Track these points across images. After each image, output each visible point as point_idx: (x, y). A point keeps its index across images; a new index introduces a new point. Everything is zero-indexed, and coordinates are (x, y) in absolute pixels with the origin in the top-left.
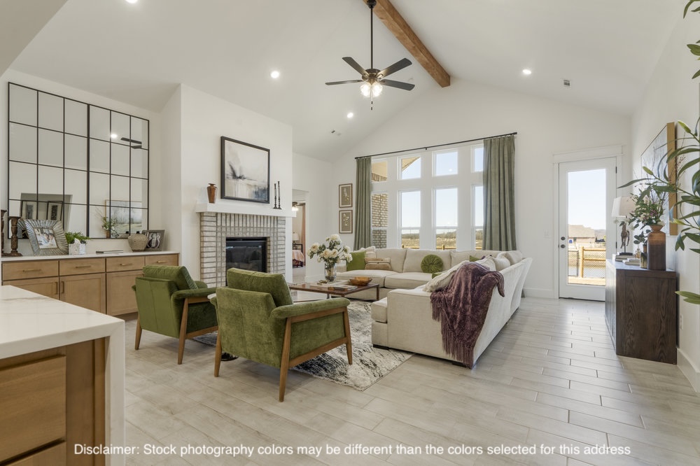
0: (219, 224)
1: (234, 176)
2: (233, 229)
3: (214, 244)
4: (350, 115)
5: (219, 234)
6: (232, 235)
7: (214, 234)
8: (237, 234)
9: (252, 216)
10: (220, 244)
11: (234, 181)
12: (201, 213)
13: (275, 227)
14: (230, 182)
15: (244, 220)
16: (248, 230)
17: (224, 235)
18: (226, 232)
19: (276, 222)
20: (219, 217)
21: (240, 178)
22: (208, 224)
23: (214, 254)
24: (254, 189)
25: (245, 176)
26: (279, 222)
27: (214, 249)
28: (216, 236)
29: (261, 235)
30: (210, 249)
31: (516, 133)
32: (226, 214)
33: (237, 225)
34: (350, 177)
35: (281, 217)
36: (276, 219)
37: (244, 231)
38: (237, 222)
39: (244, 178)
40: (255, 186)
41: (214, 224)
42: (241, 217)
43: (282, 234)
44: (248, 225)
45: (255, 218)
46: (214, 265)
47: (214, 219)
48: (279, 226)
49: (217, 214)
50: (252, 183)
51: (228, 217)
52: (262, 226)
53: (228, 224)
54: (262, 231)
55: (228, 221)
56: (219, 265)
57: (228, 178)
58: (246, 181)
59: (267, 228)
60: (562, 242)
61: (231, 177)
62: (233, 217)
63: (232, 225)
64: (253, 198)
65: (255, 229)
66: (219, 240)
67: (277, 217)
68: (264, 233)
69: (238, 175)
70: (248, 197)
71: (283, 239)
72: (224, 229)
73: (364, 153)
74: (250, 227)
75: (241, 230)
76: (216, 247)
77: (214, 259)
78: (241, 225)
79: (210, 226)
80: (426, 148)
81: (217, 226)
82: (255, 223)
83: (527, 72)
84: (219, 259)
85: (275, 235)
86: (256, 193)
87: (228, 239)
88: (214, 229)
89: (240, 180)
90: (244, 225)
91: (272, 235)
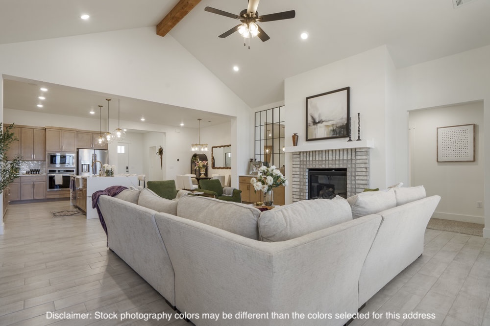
0: (302, 159)
1: (315, 123)
2: (311, 162)
3: (298, 173)
5: (302, 166)
6: (311, 167)
7: (299, 166)
8: (314, 166)
9: (327, 151)
10: (302, 173)
11: (314, 127)
13: (353, 158)
14: (312, 128)
15: (321, 155)
16: (324, 162)
17: (304, 167)
18: (306, 165)
19: (354, 154)
20: (301, 155)
21: (319, 122)
22: (295, 160)
23: (298, 180)
24: (331, 128)
25: (323, 120)
26: (358, 153)
28: (300, 168)
29: (341, 166)
30: (296, 176)
32: (306, 152)
33: (314, 159)
35: (360, 148)
37: (320, 163)
38: (314, 157)
39: (323, 122)
40: (333, 125)
41: (299, 159)
42: (317, 153)
43: (363, 165)
44: (324, 159)
45: (330, 152)
46: (298, 187)
47: (299, 156)
48: (358, 157)
49: (300, 152)
50: (330, 123)
51: (308, 154)
52: (337, 158)
53: (308, 159)
54: (337, 162)
55: (308, 157)
56: (301, 187)
57: (309, 125)
58: (324, 124)
59: (343, 160)
61: (312, 124)
62: (311, 154)
63: (311, 159)
64: (330, 136)
65: (331, 162)
66: (301, 170)
67: (356, 149)
68: (339, 164)
69: (317, 121)
70: (326, 136)
71: (364, 170)
72: (305, 163)
74: (326, 160)
75: (317, 162)
76: (300, 175)
77: (298, 183)
78: (317, 159)
81: (300, 161)
82: (330, 157)
84: (302, 184)
85: (353, 166)
86: (334, 131)
88: (298, 163)
89: (320, 124)
90: (320, 159)
91: (349, 166)
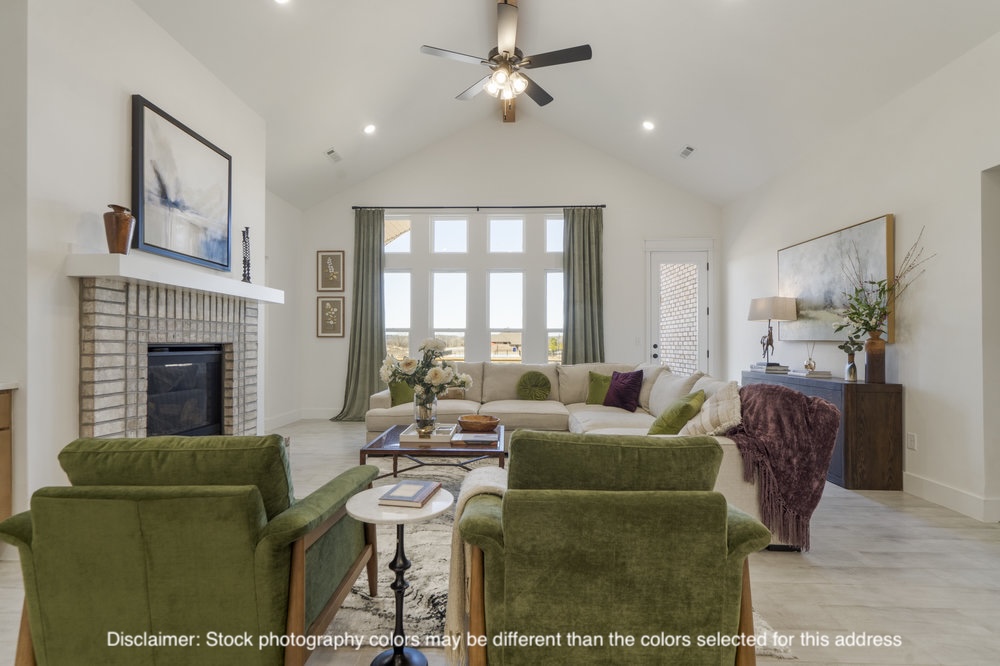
0: (132, 310)
1: (164, 199)
2: (162, 325)
3: (120, 360)
4: (370, 129)
5: (132, 336)
6: (161, 338)
7: (121, 335)
8: (171, 335)
10: (133, 361)
11: (163, 210)
12: (81, 280)
13: (242, 321)
14: (153, 210)
15: (186, 304)
16: (194, 326)
17: (142, 338)
18: (148, 331)
19: (242, 311)
20: (133, 294)
21: (176, 205)
22: (106, 308)
23: (119, 387)
24: (202, 236)
25: (187, 204)
26: (248, 311)
27: (119, 373)
28: (126, 342)
29: (216, 339)
30: (110, 374)
31: (604, 206)
32: (148, 288)
33: (171, 315)
34: (343, 239)
35: (250, 302)
36: (242, 304)
37: (186, 328)
38: (171, 308)
39: (185, 208)
40: (205, 229)
41: (121, 309)
43: (253, 338)
44: (194, 317)
46: (121, 412)
47: (121, 297)
48: (248, 321)
49: (128, 284)
50: (199, 220)
51: (153, 293)
52: (219, 318)
53: (153, 312)
54: (219, 329)
55: (153, 305)
56: (131, 412)
57: (150, 199)
58: (188, 216)
59: (228, 323)
60: (655, 351)
61: (157, 199)
62: (163, 295)
64: (201, 256)
65: (207, 325)
66: (132, 349)
67: (244, 300)
68: (222, 334)
69: (172, 197)
70: (190, 253)
71: (255, 347)
72: (143, 324)
73: (370, 201)
74: (197, 320)
75: (179, 326)
76: (125, 368)
77: (120, 400)
78: (179, 316)
79: (108, 314)
80: (478, 208)
81: (127, 316)
82: (207, 312)
83: (648, 126)
84: (132, 399)
85: (242, 338)
86: (207, 244)
87: (151, 349)
88: (121, 322)
89: (177, 212)
90: (186, 315)
91: (236, 338)
